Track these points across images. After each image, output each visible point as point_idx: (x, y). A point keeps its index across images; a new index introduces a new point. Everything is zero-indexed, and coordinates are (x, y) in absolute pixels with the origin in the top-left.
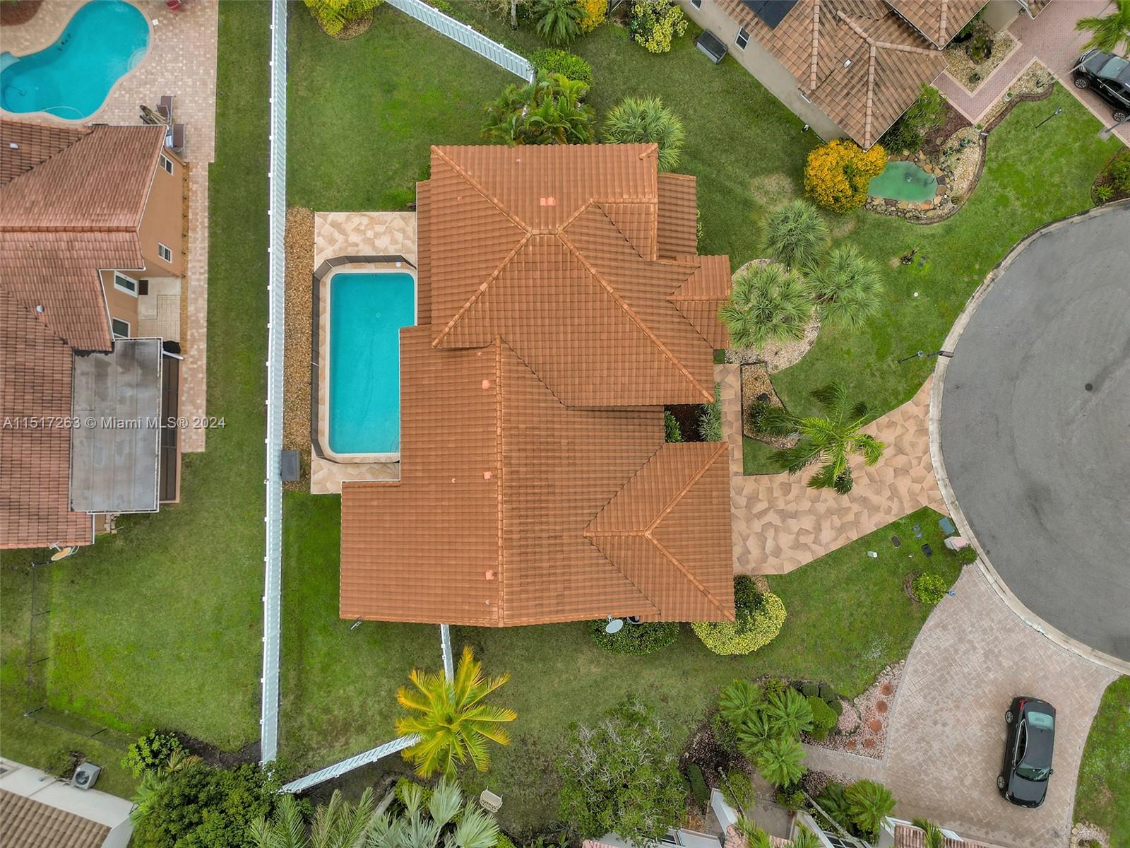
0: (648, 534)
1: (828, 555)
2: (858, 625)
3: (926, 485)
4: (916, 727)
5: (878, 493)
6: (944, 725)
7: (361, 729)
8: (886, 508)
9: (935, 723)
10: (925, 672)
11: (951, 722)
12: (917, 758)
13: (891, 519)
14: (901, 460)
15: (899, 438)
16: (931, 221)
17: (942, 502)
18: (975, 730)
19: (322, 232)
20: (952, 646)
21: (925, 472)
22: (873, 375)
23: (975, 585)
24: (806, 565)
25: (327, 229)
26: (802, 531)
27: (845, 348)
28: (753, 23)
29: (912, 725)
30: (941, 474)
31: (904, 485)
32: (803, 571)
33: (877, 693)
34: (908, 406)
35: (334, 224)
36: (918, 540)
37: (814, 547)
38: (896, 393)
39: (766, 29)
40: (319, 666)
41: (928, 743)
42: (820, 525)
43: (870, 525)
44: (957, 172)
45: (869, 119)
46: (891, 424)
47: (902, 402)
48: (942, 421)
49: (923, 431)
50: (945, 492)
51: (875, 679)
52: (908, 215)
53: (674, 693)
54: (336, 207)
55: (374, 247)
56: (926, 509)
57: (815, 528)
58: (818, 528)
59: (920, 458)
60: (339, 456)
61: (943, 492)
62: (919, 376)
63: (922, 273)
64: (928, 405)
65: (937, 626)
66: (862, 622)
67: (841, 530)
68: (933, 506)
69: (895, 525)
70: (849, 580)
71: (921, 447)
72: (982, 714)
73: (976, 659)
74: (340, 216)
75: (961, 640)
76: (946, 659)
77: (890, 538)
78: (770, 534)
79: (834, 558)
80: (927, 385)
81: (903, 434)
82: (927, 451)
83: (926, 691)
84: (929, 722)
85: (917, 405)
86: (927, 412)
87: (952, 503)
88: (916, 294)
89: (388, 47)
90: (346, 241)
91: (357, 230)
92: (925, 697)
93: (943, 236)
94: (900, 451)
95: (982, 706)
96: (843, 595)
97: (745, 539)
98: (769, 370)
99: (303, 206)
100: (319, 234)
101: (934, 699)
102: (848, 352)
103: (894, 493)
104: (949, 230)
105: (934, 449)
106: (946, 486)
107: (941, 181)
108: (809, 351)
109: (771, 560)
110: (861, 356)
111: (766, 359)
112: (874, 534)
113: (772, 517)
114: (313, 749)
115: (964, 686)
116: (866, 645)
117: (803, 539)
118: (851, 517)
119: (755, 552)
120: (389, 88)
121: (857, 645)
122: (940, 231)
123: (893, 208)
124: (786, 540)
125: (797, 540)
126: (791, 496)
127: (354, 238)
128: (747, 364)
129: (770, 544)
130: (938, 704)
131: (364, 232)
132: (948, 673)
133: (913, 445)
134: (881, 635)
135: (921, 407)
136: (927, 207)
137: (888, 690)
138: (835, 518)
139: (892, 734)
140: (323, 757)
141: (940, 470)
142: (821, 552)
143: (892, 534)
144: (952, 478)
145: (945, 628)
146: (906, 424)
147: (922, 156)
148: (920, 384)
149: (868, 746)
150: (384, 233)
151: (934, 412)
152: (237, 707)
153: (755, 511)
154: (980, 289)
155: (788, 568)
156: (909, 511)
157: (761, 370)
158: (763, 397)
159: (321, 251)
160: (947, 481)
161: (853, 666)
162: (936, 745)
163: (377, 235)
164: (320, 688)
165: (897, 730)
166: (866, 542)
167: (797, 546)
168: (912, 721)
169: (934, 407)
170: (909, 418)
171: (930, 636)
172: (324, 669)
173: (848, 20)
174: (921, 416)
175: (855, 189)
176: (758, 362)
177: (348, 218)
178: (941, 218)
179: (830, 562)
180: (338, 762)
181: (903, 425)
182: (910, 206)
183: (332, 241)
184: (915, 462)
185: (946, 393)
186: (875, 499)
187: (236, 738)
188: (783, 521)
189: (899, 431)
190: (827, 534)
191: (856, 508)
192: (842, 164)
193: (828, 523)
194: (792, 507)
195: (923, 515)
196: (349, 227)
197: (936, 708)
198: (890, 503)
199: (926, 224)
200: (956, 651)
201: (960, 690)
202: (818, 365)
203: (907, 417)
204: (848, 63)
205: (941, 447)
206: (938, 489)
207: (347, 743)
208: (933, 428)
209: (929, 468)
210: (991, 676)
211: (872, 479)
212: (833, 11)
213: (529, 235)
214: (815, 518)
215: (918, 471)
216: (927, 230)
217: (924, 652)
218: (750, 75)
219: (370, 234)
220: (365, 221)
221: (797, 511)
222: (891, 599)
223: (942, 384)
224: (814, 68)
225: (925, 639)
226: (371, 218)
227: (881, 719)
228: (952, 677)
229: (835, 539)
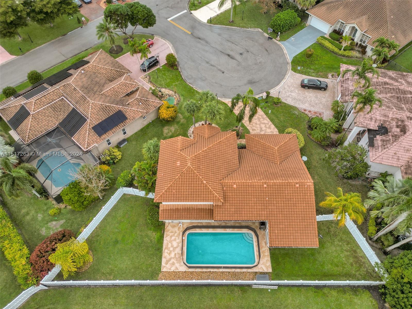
0: (276, 148)
1: (271, 121)
6: (311, 100)
7: (355, 251)
10: (299, 103)
11: (310, 99)
12: (321, 105)
13: (260, 109)
18: (311, 95)
19: (169, 268)
23: (274, 94)
24: (275, 126)
25: (168, 266)
26: (265, 127)
28: (124, 124)
29: (313, 106)
32: (277, 127)
33: (306, 112)
35: (167, 263)
36: (265, 104)
37: (269, 124)
38: (226, 107)
39: (127, 121)
40: (336, 268)
43: (262, 113)
44: (167, 93)
45: (156, 101)
51: (303, 112)
52: (177, 102)
53: (318, 157)
54: (160, 262)
55: (177, 247)
58: (264, 123)
60: (257, 260)
65: (286, 101)
66: (288, 115)
67: (264, 119)
70: (277, 117)
72: (307, 93)
73: (293, 94)
74: (164, 261)
75: (289, 97)
76: (294, 99)
77: (265, 109)
79: (272, 120)
83: (303, 103)
84: (311, 103)
85: (229, 103)
89: (100, 242)
90: (173, 258)
91: (169, 254)
92: (305, 103)
93: (184, 97)
95: (305, 93)
96: (282, 119)
99: (158, 276)
100: (170, 269)
104: (182, 95)
107: (170, 96)
112: (264, 112)
113: (263, 133)
114: (367, 270)
115: (300, 96)
116: (294, 114)
118: (260, 117)
120: (116, 242)
121: (295, 116)
122: (182, 97)
124: (269, 130)
125: (268, 128)
126: (256, 129)
127: (173, 255)
129: (270, 133)
131: (171, 251)
134: (291, 111)
136: (176, 99)
137: (305, 110)
138: (261, 120)
139: (316, 110)
140: (369, 266)
142: (271, 123)
143: (263, 109)
148: (223, 102)
149: (321, 114)
150: (172, 244)
152: (359, 301)
154: (198, 91)
155: (276, 130)
159: (177, 268)
161: (301, 117)
162: (317, 102)
163: (172, 246)
164: (344, 268)
166: (267, 114)
167: (270, 128)
169: (229, 100)
171: (289, 102)
172: (338, 266)
173: (129, 102)
175: (173, 107)
177: (165, 258)
178: (179, 97)
180: (369, 260)
183: (173, 264)
185: (225, 97)
187: (372, 302)
188: (263, 131)
190: (266, 122)
191: (258, 116)
192: (166, 109)
194: (259, 129)
196: (168, 257)
197: (307, 102)
199: (181, 99)
200: (292, 97)
201: (302, 97)
204: (140, 103)
207: (361, 257)
210: (297, 91)
213: (190, 166)
214: (261, 124)
217: (293, 103)
218: (133, 135)
219: (171, 249)
220: (166, 251)
222: (281, 109)
224: (141, 110)
226: (165, 249)
227: (313, 112)
228: (299, 98)
229: (267, 120)
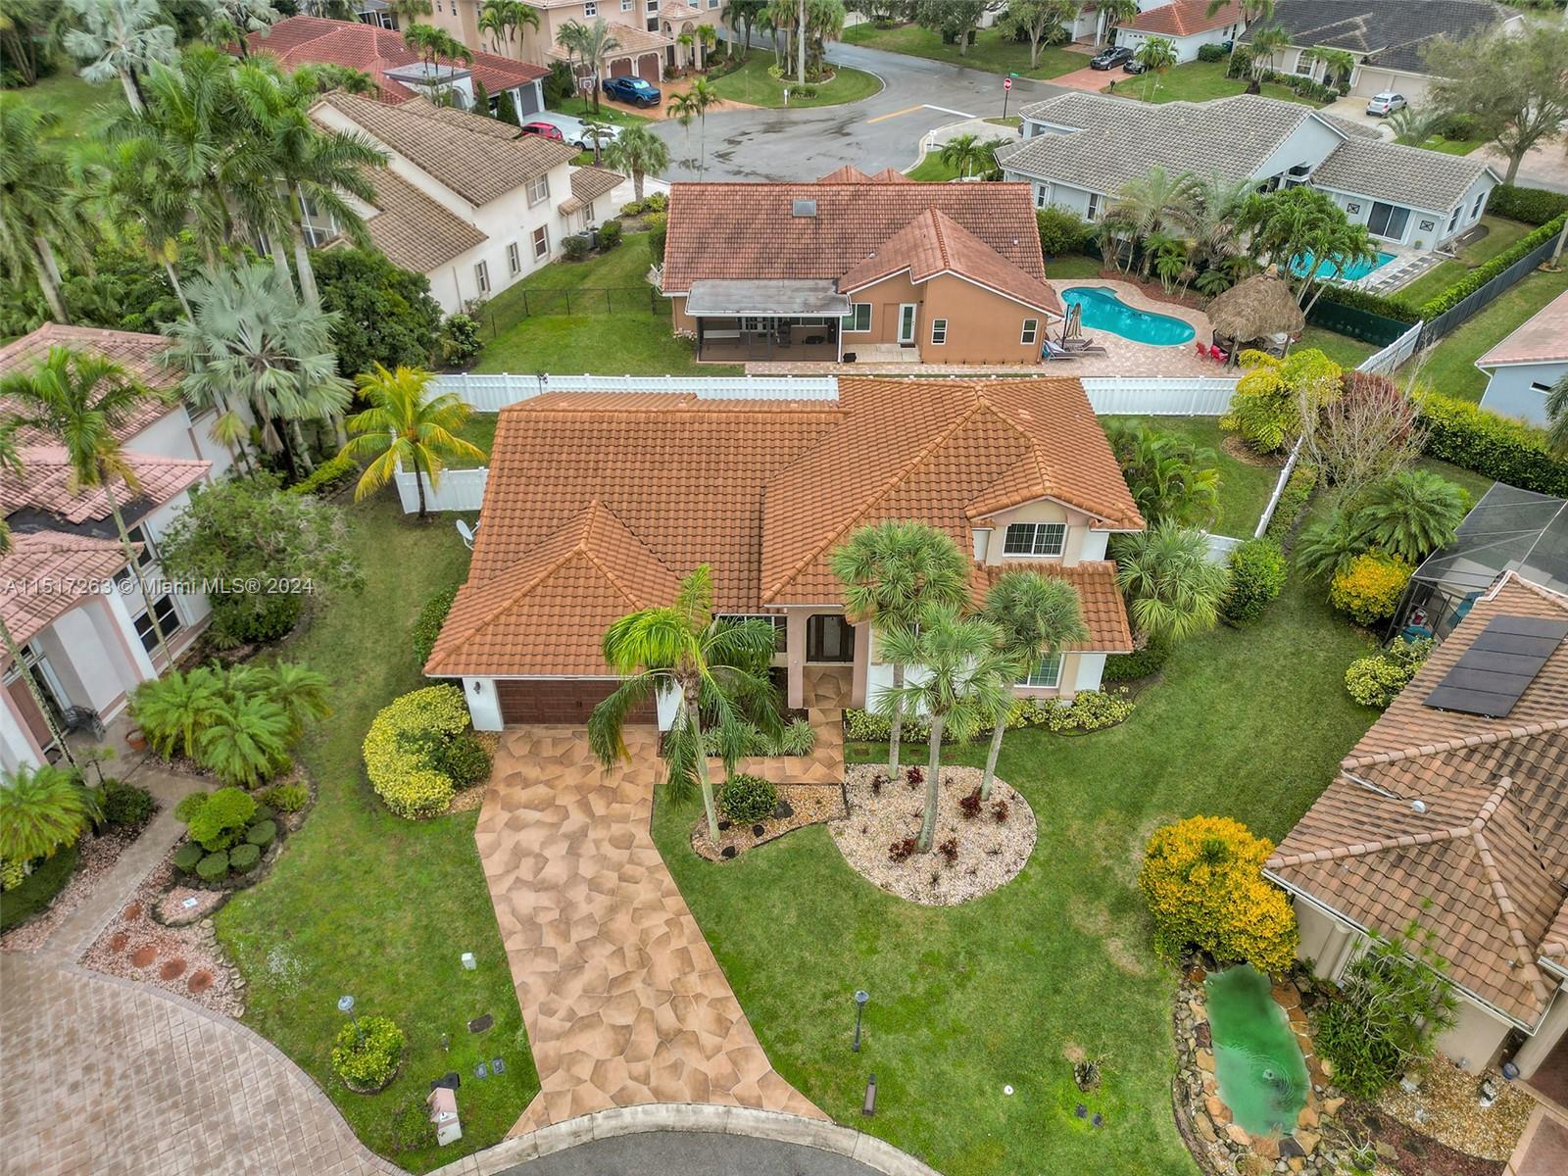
1: (488, 900)
2: (343, 939)
3: (587, 1091)
4: (102, 1029)
5: (588, 992)
6: (74, 1087)
8: (553, 1006)
9: (88, 1069)
10: (199, 1056)
12: (41, 1027)
13: (528, 1015)
14: (647, 1040)
15: (694, 1041)
16: (1188, 1131)
17: (544, 1121)
20: (228, 1118)
21: (614, 1089)
22: (826, 996)
24: (480, 865)
26: (541, 861)
27: (879, 944)
29: (110, 1023)
30: (605, 1124)
31: (595, 1043)
32: (471, 861)
33: (199, 961)
34: (759, 1063)
36: (471, 1067)
37: (510, 880)
38: (788, 1038)
39: (1419, 702)
41: (58, 1051)
42: (546, 889)
43: (527, 974)
46: (723, 1026)
47: (768, 1049)
48: (726, 1138)
49: (704, 1090)
50: (564, 1130)
52: (1186, 1074)
56: (535, 1087)
57: (543, 881)
58: (541, 887)
59: (645, 1080)
61: (564, 1128)
62: (824, 1089)
63: (1060, 1111)
64: (759, 1106)
65: (282, 1090)
66: (345, 946)
67: (529, 924)
68: (537, 1103)
69: (515, 1021)
71: (670, 1084)
75: (232, 1140)
76: (207, 1102)
77: (491, 1012)
78: (548, 817)
80: (805, 1107)
81: (701, 1048)
82: (660, 1096)
83: (161, 1056)
84: (98, 1056)
85: (763, 1082)
86: (744, 1103)
87: (535, 1147)
88: (1008, 1090)
92: (151, 1053)
93: (1158, 1161)
94: (666, 1040)
96: (408, 919)
97: (549, 783)
98: (836, 823)
101: (139, 1070)
102: (873, 951)
103: (580, 1024)
105: (663, 1115)
106: (576, 1134)
108: (871, 885)
109: (505, 816)
110: (864, 973)
111: (854, 818)
112: (508, 979)
113: (577, 819)
115: (130, 1138)
116: (301, 951)
117: (527, 864)
118: (550, 940)
119: (521, 795)
122: (1171, 1155)
123: (1192, 1042)
124: (531, 838)
125: (528, 853)
126: (608, 849)
128: (844, 792)
129: (533, 815)
130: (124, 1076)
132: (175, 1105)
133: (676, 1068)
134: (306, 979)
135: (756, 1091)
136: (1215, 1110)
137: (199, 983)
138: (554, 915)
139: (113, 985)
141: (613, 1123)
142: (496, 890)
143: (499, 1016)
144: (593, 1148)
145: (272, 1106)
146: (721, 1057)
147: (1333, 1104)
148: (806, 1090)
149: (116, 940)
151: (744, 1120)
153: (591, 797)
155: (482, 839)
156: (537, 1051)
157: (834, 808)
158: (788, 812)
160: (586, 1138)
161: (271, 925)
162: (42, 1067)
165: (115, 995)
166: (496, 964)
167: (518, 853)
168: (117, 1024)
169: (757, 1119)
170: (735, 1063)
171: (267, 1074)
174: (737, 1089)
176: (849, 808)
178: (1202, 1156)
179: (476, 903)
181: (718, 1049)
182: (1206, 1076)
184: (638, 1068)
185: (786, 1151)
186: (576, 986)
188: (566, 836)
189: (709, 1040)
190: (527, 900)
191: (566, 950)
193: (546, 903)
194: (588, 848)
195: (525, 1077)
197: (119, 1072)
198: (562, 1013)
199: (1178, 1122)
200: (212, 1127)
201: (128, 1127)
202: (845, 896)
203: (737, 1058)
205: (664, 1131)
206: (572, 1116)
208: (709, 1114)
209: (623, 1099)
211: (615, 982)
212: (1506, 770)
214: (561, 882)
215: (619, 1074)
216: (1163, 1123)
217: (241, 1058)
221: (579, 855)
222: (371, 1000)
223: (807, 1141)
225: (264, 1063)
227: (150, 968)
228: (161, 1112)
229: (514, 912)
